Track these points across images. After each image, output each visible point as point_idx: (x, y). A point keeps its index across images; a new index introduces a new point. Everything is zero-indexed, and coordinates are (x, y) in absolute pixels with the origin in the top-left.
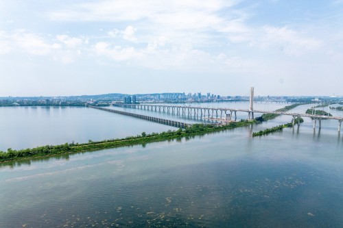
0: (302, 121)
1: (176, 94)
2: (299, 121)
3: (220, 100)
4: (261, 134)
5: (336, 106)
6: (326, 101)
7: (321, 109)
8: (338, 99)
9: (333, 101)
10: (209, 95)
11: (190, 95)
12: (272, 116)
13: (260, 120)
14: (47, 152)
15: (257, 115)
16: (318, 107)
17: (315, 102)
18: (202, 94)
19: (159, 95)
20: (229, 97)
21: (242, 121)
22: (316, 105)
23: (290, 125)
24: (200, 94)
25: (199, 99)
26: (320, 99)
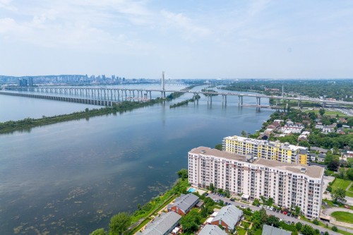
0: (199, 97)
1: (77, 76)
2: (197, 97)
3: (126, 82)
4: (175, 106)
5: (221, 86)
6: (214, 83)
7: (211, 89)
8: (222, 81)
9: (219, 83)
10: (113, 77)
11: (93, 78)
12: (178, 94)
13: (171, 97)
14: (13, 126)
15: (168, 94)
16: (209, 87)
17: (206, 84)
18: (106, 77)
19: (56, 76)
20: (134, 80)
21: (158, 98)
22: (208, 86)
23: (192, 100)
24: (104, 76)
25: (103, 81)
26: (210, 81)
